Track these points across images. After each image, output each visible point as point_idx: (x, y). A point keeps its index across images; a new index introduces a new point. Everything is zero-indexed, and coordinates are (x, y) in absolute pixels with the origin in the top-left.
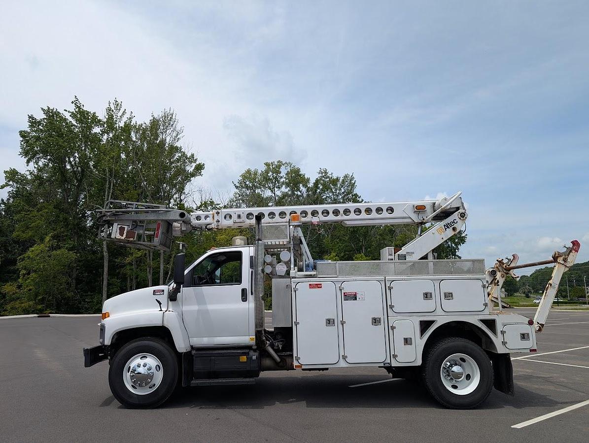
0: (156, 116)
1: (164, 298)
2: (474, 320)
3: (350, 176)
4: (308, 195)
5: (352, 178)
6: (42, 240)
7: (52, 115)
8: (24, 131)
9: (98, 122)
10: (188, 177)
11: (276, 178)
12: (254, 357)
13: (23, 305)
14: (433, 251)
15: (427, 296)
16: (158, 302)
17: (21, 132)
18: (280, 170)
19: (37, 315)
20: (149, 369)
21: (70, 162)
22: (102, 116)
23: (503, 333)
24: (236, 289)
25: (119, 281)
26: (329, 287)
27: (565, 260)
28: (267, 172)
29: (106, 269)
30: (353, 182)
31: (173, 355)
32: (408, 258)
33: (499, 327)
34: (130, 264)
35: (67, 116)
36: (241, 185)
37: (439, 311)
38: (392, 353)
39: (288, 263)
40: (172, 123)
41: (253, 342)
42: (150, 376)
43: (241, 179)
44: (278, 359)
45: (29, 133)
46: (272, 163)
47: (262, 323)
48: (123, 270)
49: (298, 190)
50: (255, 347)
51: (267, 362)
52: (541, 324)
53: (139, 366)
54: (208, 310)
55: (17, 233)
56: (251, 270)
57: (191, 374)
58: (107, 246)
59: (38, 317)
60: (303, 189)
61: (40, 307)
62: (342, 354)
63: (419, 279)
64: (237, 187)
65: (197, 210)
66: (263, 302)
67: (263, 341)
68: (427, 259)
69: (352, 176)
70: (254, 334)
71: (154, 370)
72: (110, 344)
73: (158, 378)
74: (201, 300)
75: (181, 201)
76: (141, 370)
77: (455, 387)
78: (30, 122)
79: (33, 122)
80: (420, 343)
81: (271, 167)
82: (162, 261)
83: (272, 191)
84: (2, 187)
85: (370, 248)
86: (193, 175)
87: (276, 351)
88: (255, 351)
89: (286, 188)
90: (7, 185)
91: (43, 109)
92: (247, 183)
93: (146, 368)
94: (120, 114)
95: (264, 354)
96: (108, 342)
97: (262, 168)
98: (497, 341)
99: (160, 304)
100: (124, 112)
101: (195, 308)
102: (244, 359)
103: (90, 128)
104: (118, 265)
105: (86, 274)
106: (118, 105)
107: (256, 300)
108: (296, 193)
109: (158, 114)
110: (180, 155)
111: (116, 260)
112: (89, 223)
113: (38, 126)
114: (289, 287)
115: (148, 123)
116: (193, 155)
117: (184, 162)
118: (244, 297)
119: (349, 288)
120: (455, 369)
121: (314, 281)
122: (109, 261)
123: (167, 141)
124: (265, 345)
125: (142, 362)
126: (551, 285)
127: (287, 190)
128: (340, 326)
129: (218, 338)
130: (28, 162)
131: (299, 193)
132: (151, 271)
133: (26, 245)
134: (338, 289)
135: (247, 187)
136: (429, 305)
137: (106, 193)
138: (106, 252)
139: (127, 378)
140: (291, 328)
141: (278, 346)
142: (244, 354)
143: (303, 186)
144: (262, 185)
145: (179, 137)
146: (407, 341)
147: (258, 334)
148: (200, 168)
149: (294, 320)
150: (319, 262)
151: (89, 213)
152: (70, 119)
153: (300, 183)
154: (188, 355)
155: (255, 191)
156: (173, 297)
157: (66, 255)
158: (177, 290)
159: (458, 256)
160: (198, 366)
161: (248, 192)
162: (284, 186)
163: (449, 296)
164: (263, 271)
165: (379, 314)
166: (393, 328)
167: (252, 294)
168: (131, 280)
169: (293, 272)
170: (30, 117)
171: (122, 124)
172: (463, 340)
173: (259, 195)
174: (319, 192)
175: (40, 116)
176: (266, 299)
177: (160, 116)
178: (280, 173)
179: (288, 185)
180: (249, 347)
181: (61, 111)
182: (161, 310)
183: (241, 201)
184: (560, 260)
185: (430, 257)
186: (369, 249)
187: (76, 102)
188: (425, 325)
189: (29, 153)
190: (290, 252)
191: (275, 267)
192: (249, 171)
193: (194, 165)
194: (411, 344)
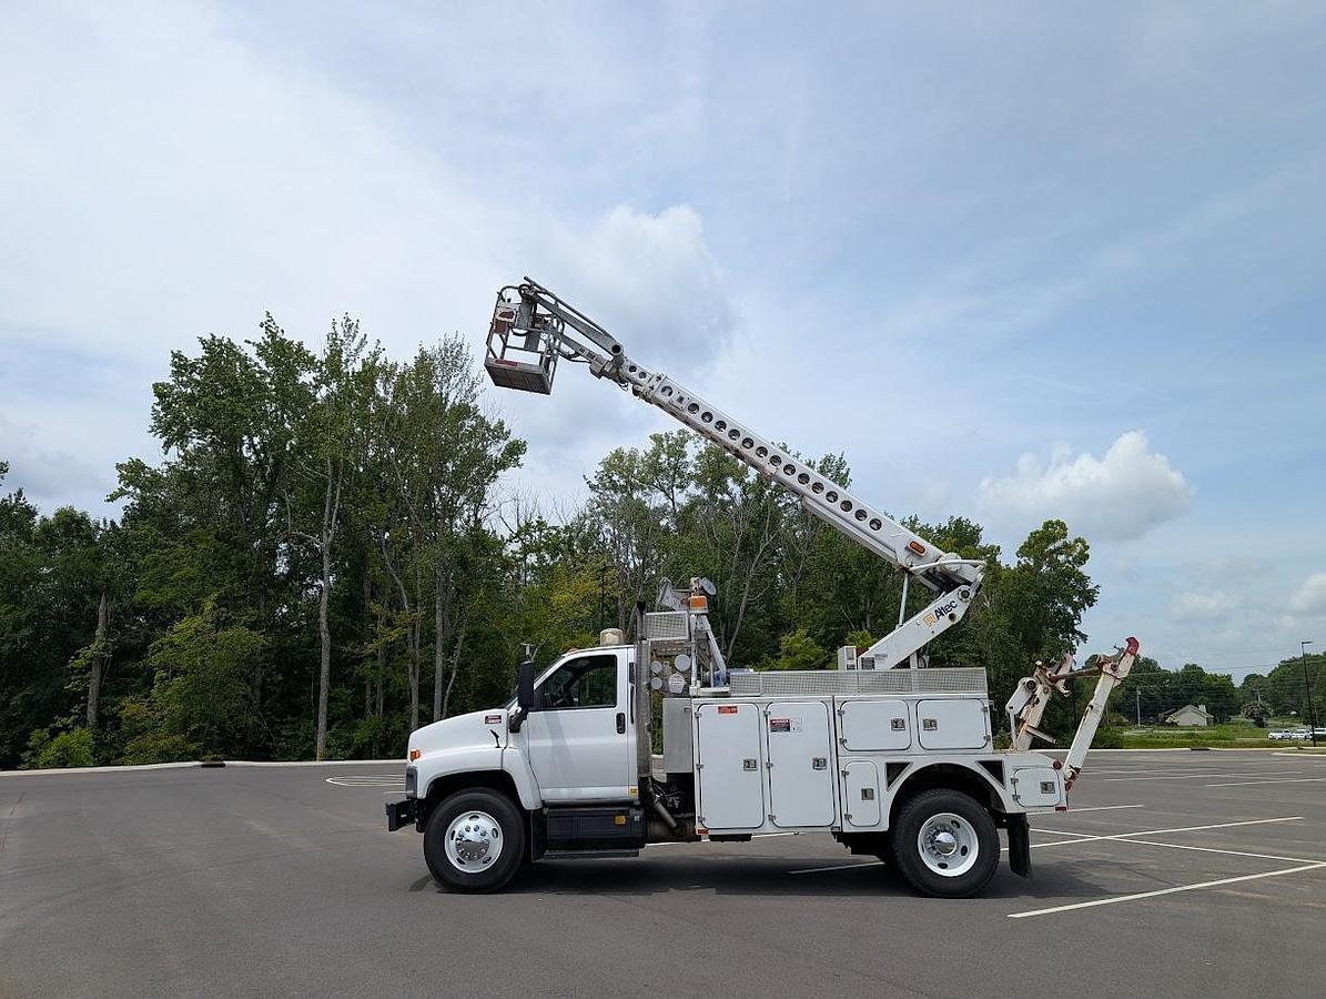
0: (427, 348)
1: (501, 728)
2: (970, 762)
3: (837, 459)
4: (745, 502)
5: (841, 464)
6: (197, 608)
7: (220, 353)
8: (162, 385)
9: (310, 363)
10: (492, 469)
11: (675, 468)
12: (637, 818)
13: (161, 743)
14: (919, 653)
15: (897, 725)
16: (495, 734)
17: (156, 386)
18: (686, 449)
19: (197, 763)
20: (484, 834)
21: (252, 445)
22: (318, 349)
23: (1014, 781)
24: (609, 714)
25: (349, 691)
26: (748, 711)
27: (1114, 668)
28: (656, 454)
29: (325, 668)
30: (844, 471)
31: (517, 813)
32: (879, 666)
33: (1008, 774)
34: (374, 657)
35: (251, 352)
36: (604, 483)
37: (916, 748)
38: (844, 812)
39: (687, 674)
40: (460, 363)
41: (635, 796)
42: (485, 845)
43: (602, 469)
44: (674, 824)
45: (172, 387)
46: (666, 435)
47: (648, 766)
48: (358, 669)
49: (725, 490)
50: (638, 803)
51: (657, 829)
52: (1075, 769)
53: (468, 830)
54: (567, 747)
55: (143, 593)
56: (630, 685)
57: (545, 844)
58: (327, 620)
59: (203, 766)
60: (735, 489)
61: (193, 747)
62: (768, 812)
63: (889, 698)
64: (593, 488)
65: (511, 541)
66: (649, 734)
67: (650, 793)
68: (909, 667)
69: (841, 459)
70: (636, 782)
71: (489, 836)
72: (424, 796)
73: (496, 848)
74: (556, 732)
75: (478, 522)
76: (471, 836)
77: (943, 866)
78: (174, 364)
79: (181, 365)
80: (887, 796)
81: (664, 443)
82: (439, 650)
83: (667, 495)
84: (112, 498)
85: (881, 617)
86: (502, 465)
87: (671, 811)
88: (637, 808)
89: (697, 486)
90: (122, 493)
91: (202, 341)
92: (615, 478)
93: (479, 833)
94: (355, 345)
95: (651, 815)
96: (421, 793)
97: (645, 447)
98: (1005, 794)
99: (497, 737)
100: (363, 342)
101: (548, 743)
102: (621, 820)
103: (294, 374)
104: (346, 658)
105: (280, 678)
106: (350, 327)
107: (639, 731)
108: (719, 496)
109: (432, 345)
110: (473, 422)
111: (344, 649)
112: (282, 567)
113: (191, 373)
114: (687, 711)
115: (411, 363)
116: (501, 424)
117: (483, 438)
118: (621, 728)
119: (778, 713)
120: (942, 837)
121: (726, 703)
122: (332, 650)
123: (451, 398)
124: (652, 799)
125: (473, 824)
126: (1092, 707)
127: (699, 492)
128: (765, 770)
129: (583, 789)
130: (167, 445)
131: (726, 497)
132: (418, 671)
133: (163, 618)
134: (762, 714)
135: (614, 487)
136: (900, 740)
137: (327, 510)
138: (325, 632)
139: (450, 847)
140: (692, 774)
141: (673, 803)
142: (622, 813)
143: (735, 481)
144: (645, 483)
145: (474, 391)
146: (867, 794)
147: (644, 783)
148: (515, 450)
149: (696, 762)
150: (734, 673)
151: (283, 546)
152: (256, 359)
153: (728, 475)
154: (538, 812)
155: (631, 495)
156: (514, 726)
157: (243, 638)
158: (522, 716)
159: (1079, 633)
160: (554, 831)
161: (617, 498)
162: (693, 484)
163: (930, 724)
164: (649, 686)
165: (823, 753)
166: (845, 774)
167: (632, 722)
168: (374, 690)
169: (693, 689)
170: (174, 356)
171: (358, 367)
172: (954, 792)
173: (640, 504)
174: (771, 494)
175: (195, 353)
176: (653, 731)
177: (437, 348)
178: (684, 456)
179: (700, 481)
180: (629, 804)
181: (238, 342)
182: (498, 747)
183: (602, 518)
184: (1107, 668)
185: (913, 662)
186: (880, 621)
187: (267, 325)
188: (893, 770)
189: (171, 427)
190: (690, 656)
191: (667, 680)
192: (618, 455)
193: (503, 444)
194: (872, 799)
